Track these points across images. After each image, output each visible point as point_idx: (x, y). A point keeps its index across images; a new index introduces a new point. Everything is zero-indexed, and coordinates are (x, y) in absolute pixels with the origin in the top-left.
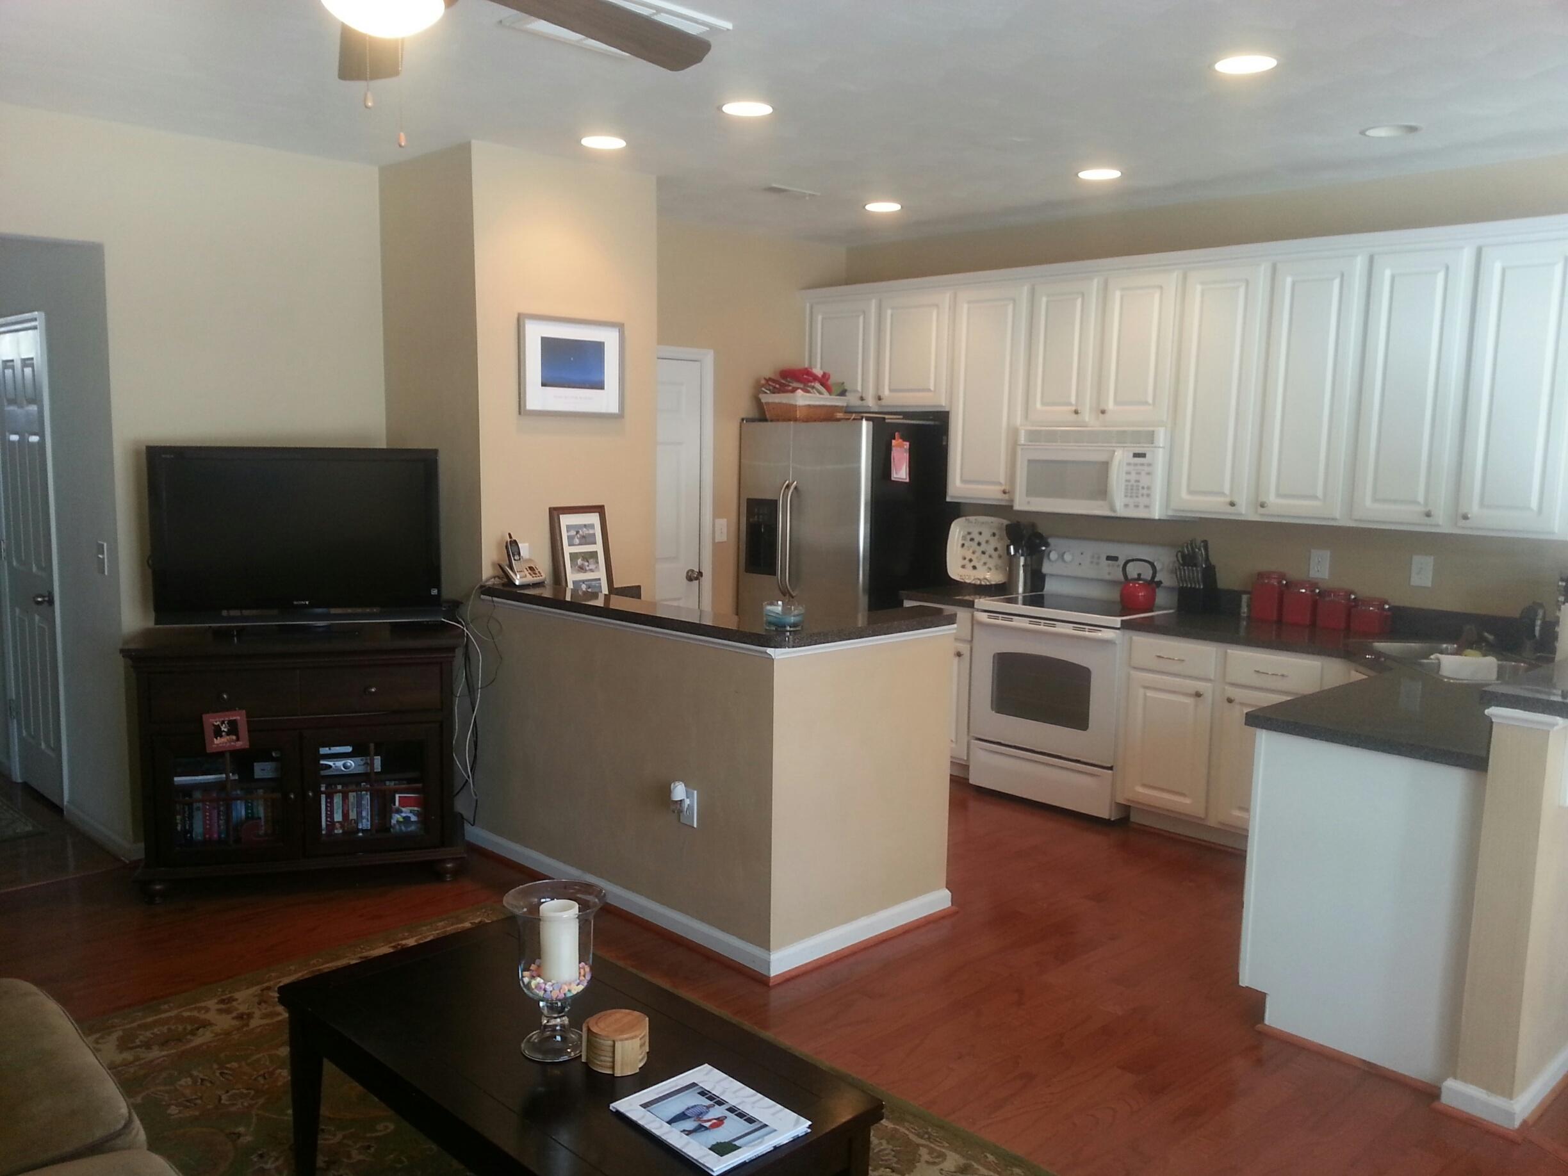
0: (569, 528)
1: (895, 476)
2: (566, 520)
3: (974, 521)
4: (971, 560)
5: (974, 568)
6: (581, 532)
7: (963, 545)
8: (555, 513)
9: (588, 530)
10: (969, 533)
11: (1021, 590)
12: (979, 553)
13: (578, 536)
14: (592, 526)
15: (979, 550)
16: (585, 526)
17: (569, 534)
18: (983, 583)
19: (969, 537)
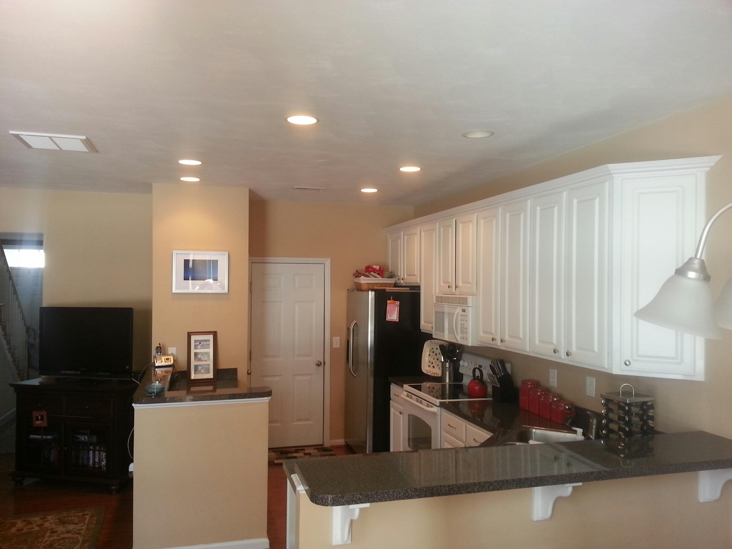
0: (195, 341)
1: (388, 318)
2: (193, 338)
3: (434, 342)
4: (432, 363)
5: (434, 367)
6: (202, 343)
7: (430, 355)
8: (189, 335)
9: (206, 342)
10: (432, 349)
11: (447, 381)
12: (436, 360)
13: (200, 345)
14: (209, 341)
15: (436, 357)
16: (205, 340)
17: (196, 344)
18: (435, 376)
19: (432, 351)
